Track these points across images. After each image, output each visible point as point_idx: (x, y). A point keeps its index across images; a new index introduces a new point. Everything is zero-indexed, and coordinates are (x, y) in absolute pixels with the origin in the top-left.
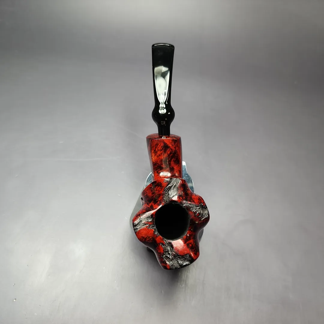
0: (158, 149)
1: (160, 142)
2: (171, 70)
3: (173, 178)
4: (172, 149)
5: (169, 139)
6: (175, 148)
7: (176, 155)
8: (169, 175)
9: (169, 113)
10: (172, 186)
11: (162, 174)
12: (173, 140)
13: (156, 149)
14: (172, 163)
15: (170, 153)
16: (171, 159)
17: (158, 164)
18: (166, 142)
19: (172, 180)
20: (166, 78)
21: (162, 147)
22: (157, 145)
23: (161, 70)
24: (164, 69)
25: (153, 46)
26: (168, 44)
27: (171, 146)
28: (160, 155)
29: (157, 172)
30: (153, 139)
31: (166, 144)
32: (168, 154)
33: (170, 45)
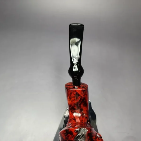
0: (72, 96)
1: (74, 91)
2: (81, 40)
3: (82, 128)
4: (81, 96)
5: (80, 90)
6: (84, 95)
7: (84, 100)
8: (79, 115)
9: (80, 71)
10: (81, 135)
11: (75, 114)
12: (82, 90)
13: (70, 96)
14: (82, 105)
15: (81, 99)
16: (81, 103)
17: (72, 106)
18: (78, 92)
19: (81, 130)
20: (78, 46)
21: (74, 95)
22: (71, 93)
23: (75, 41)
24: (77, 40)
25: (70, 25)
26: (79, 24)
27: (81, 94)
28: (73, 100)
29: (72, 112)
30: (68, 89)
31: (78, 93)
32: (79, 100)
33: (81, 24)
